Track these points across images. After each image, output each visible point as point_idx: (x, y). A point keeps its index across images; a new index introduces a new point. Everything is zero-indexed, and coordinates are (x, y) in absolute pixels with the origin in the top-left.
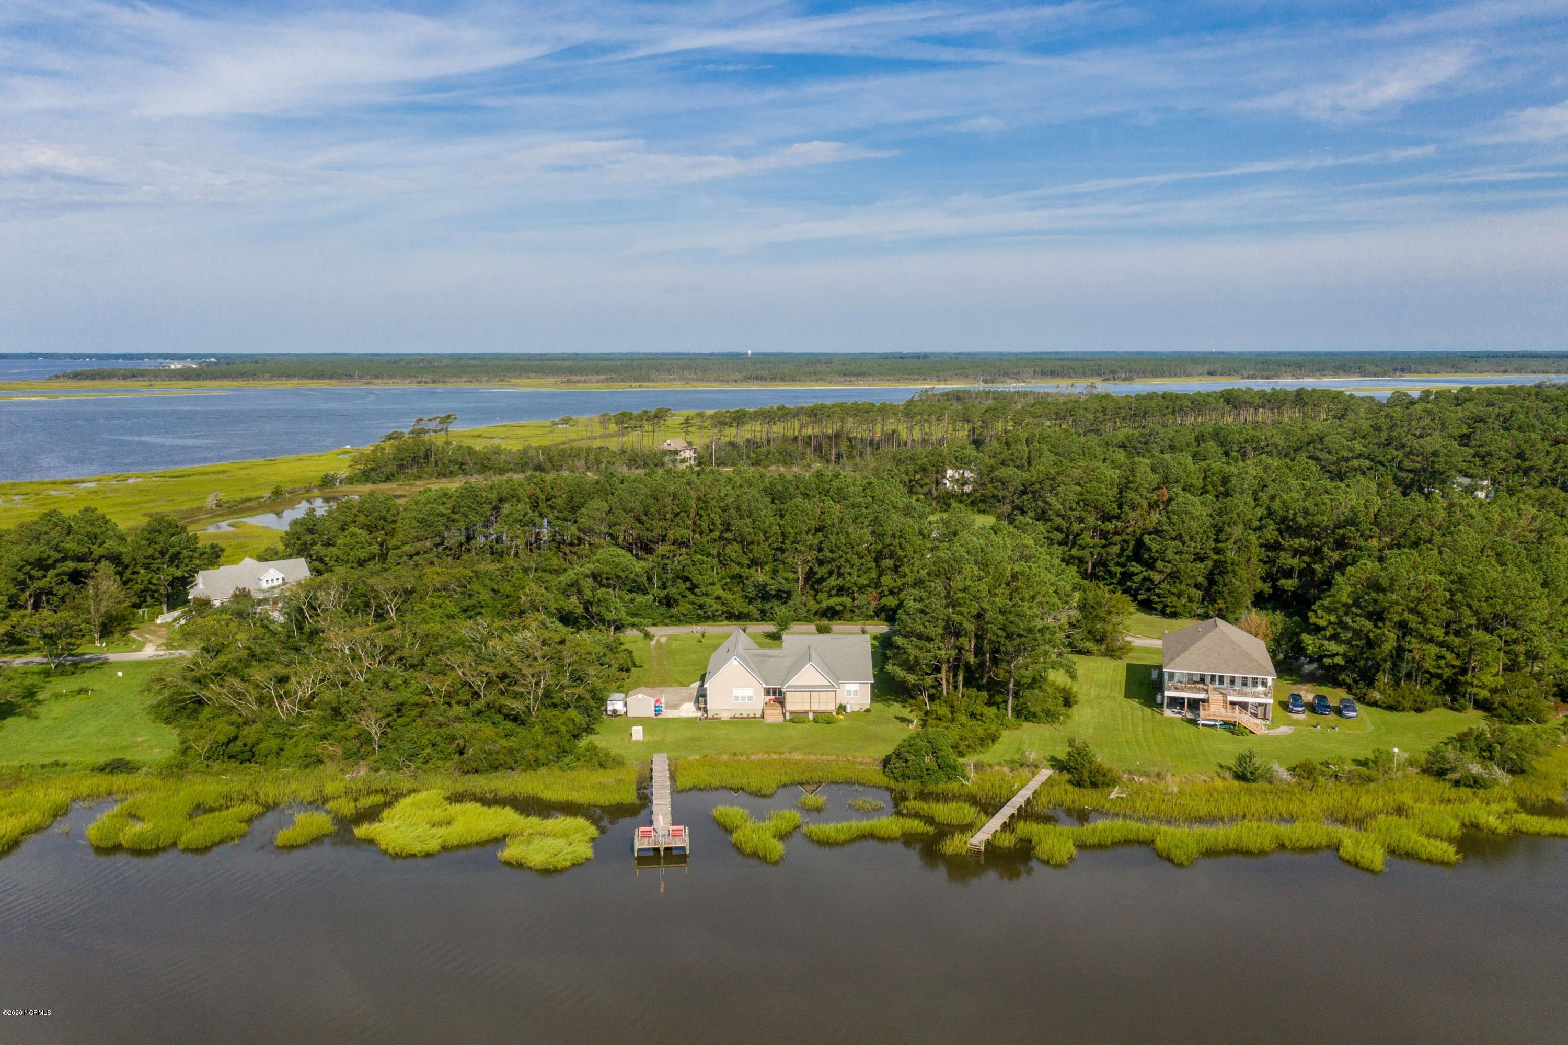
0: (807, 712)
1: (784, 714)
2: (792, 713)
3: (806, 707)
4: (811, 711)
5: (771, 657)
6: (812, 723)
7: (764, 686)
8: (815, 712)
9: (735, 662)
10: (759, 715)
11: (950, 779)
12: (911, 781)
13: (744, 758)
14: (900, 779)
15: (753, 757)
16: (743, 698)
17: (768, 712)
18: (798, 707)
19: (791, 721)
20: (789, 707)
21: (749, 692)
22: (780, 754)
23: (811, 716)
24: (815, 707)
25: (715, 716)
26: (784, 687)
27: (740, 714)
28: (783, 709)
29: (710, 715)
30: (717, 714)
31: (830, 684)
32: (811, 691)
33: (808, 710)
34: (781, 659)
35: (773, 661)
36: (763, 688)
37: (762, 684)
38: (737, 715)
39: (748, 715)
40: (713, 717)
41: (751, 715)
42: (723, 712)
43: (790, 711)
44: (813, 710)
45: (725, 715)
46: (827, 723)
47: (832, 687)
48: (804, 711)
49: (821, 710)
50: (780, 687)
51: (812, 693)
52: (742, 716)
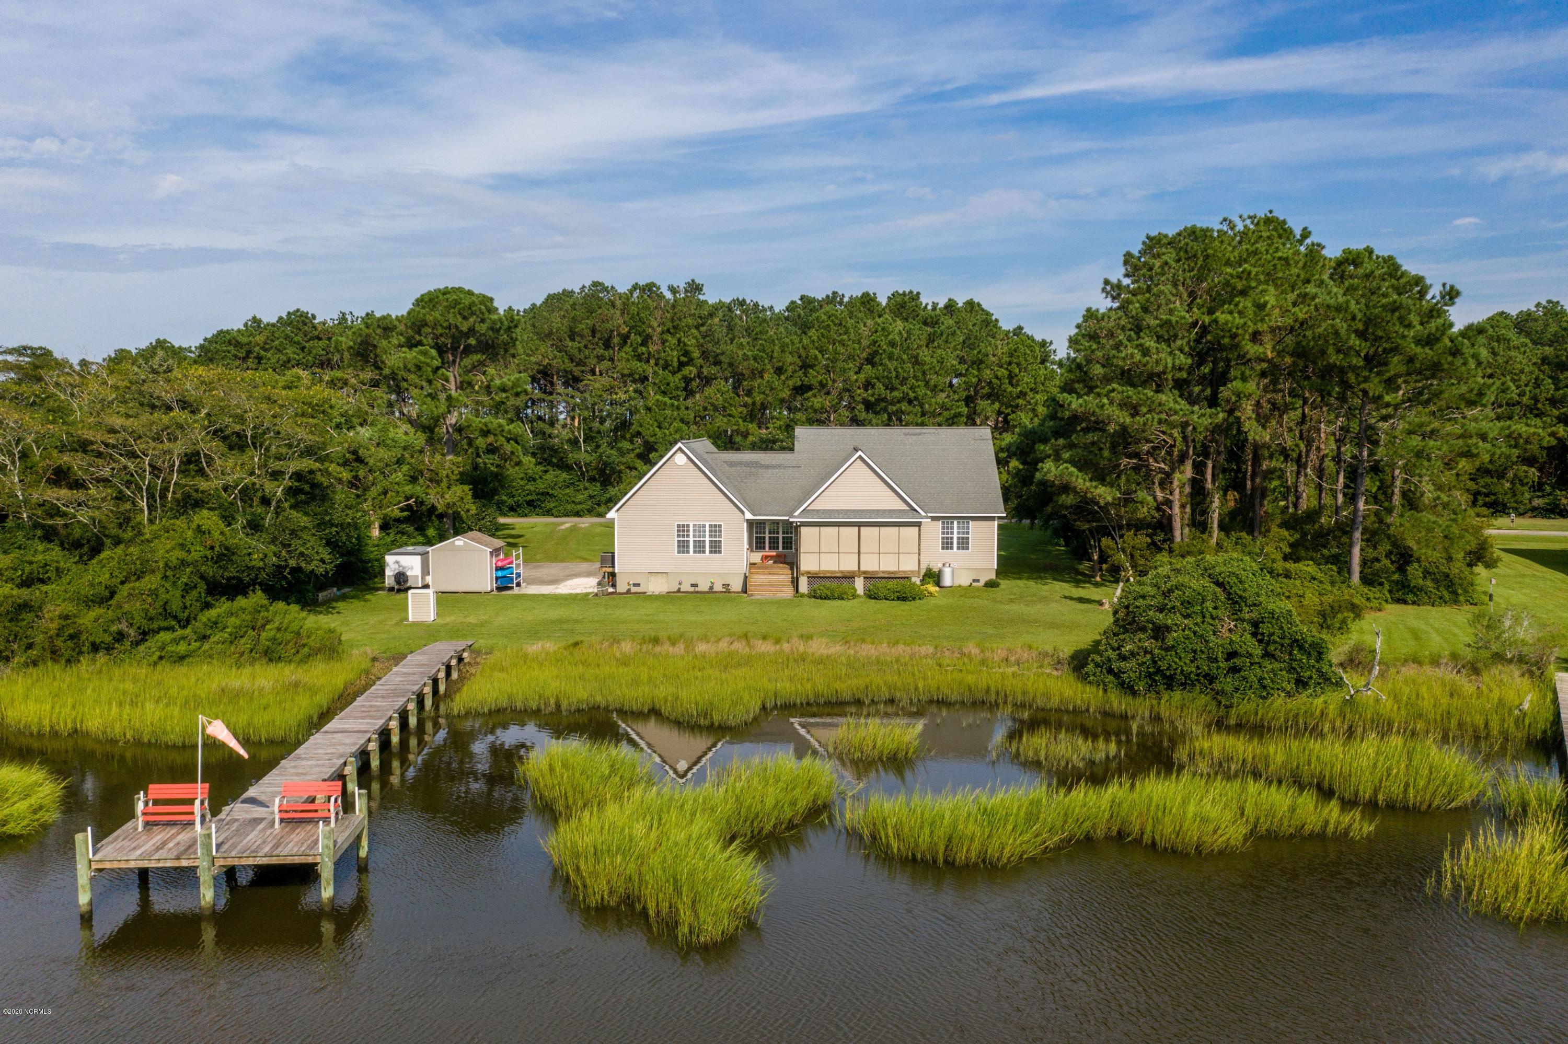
0: (849, 577)
1: (795, 582)
2: (813, 577)
3: (849, 564)
4: (860, 573)
5: (767, 467)
6: (864, 599)
7: (749, 516)
8: (870, 577)
9: (680, 459)
10: (737, 585)
11: (1301, 683)
12: (1177, 695)
13: (680, 648)
14: (1141, 686)
15: (701, 647)
16: (699, 544)
17: (758, 579)
18: (830, 564)
19: (814, 595)
20: (808, 563)
21: (711, 532)
22: (778, 641)
23: (859, 585)
24: (870, 564)
25: (634, 589)
26: (796, 514)
27: (692, 585)
28: (792, 569)
29: (622, 587)
30: (638, 585)
31: (906, 508)
32: (859, 525)
33: (853, 572)
34: (790, 471)
35: (770, 471)
36: (748, 521)
37: (743, 513)
38: (686, 587)
39: (711, 588)
40: (629, 592)
41: (718, 587)
42: (653, 578)
43: (808, 572)
44: (865, 572)
45: (656, 587)
46: (898, 599)
47: (911, 513)
48: (842, 572)
49: (884, 572)
50: (788, 518)
51: (862, 528)
52: (697, 589)
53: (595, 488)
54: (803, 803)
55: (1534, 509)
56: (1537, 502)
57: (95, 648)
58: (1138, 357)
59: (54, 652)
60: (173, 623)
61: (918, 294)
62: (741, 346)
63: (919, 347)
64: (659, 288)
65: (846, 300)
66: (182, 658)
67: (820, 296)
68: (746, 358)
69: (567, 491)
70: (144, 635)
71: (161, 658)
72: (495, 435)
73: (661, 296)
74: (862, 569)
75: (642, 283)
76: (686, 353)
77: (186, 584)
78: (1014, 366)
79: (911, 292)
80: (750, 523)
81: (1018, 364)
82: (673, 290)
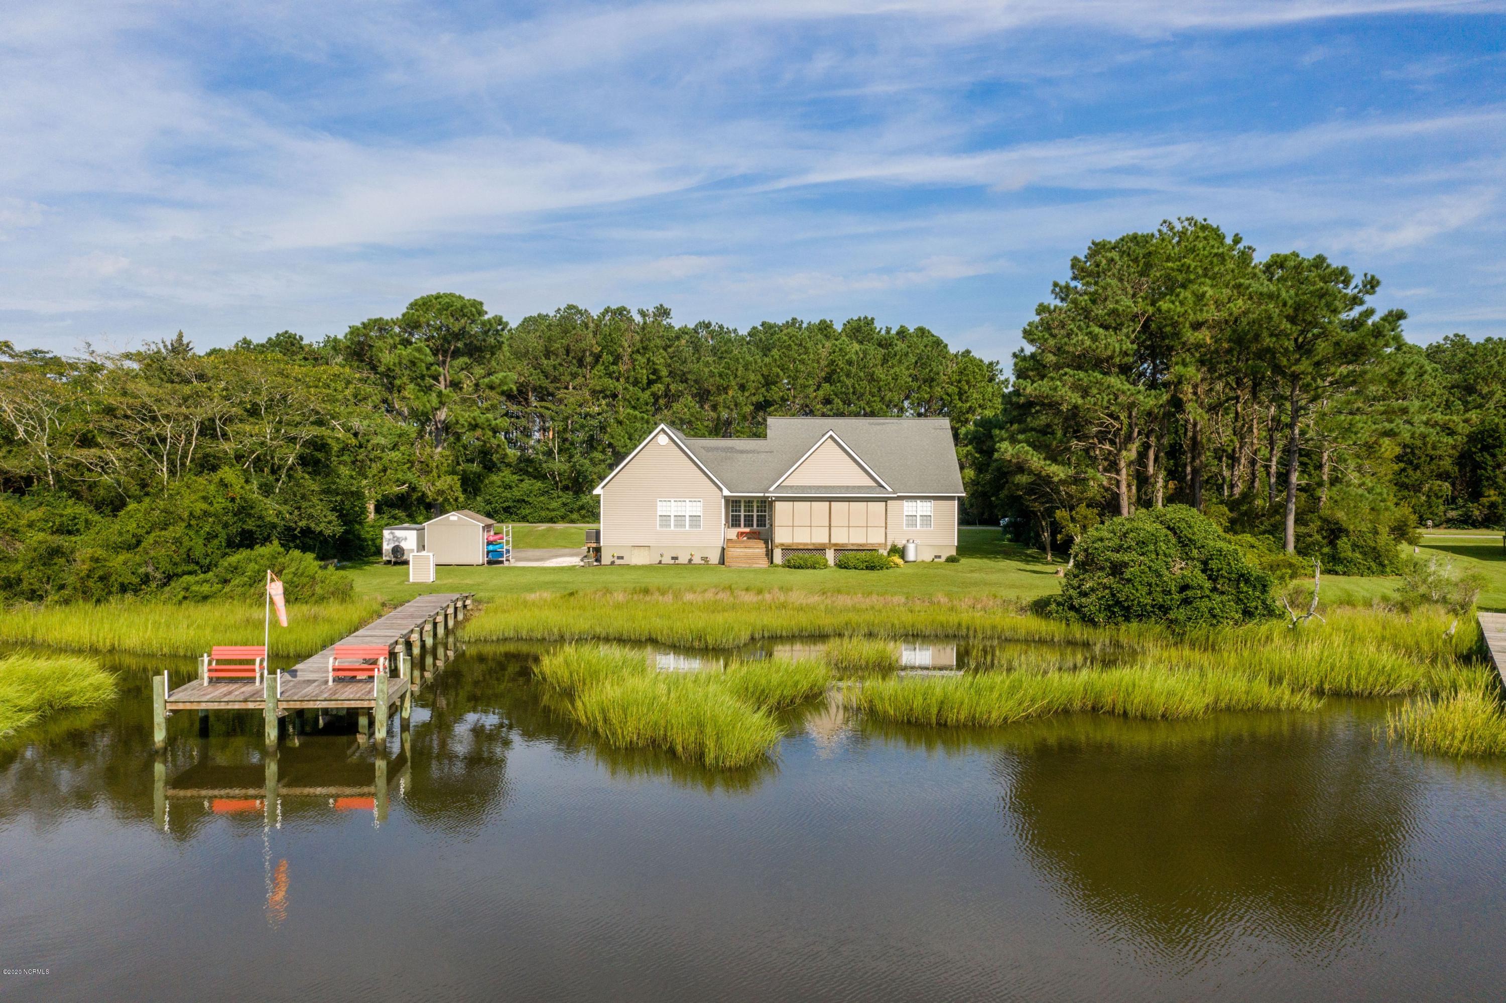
0: (821, 549)
1: (770, 555)
2: (786, 549)
3: (820, 538)
4: (831, 545)
5: (742, 452)
6: (835, 568)
7: (726, 493)
8: (840, 549)
9: (663, 440)
10: (714, 559)
11: (1248, 614)
12: (1134, 625)
13: (669, 598)
14: (1101, 618)
15: (689, 597)
16: (680, 518)
17: (732, 552)
18: (803, 537)
19: (789, 565)
20: (782, 536)
21: (691, 508)
22: (760, 592)
23: (830, 556)
24: (840, 537)
25: (618, 562)
26: (771, 489)
27: (673, 558)
28: (766, 543)
29: (606, 559)
30: (622, 558)
31: (874, 484)
32: (830, 500)
33: (824, 544)
34: (763, 456)
35: (745, 455)
36: (725, 497)
37: (721, 490)
38: (667, 560)
39: (690, 560)
40: (613, 563)
41: (697, 560)
42: (636, 551)
43: (782, 545)
44: (835, 545)
45: (638, 559)
46: (867, 568)
47: (879, 489)
48: (814, 544)
49: (853, 545)
50: (762, 495)
51: (833, 503)
52: (677, 562)
53: (568, 497)
54: (804, 686)
55: (1448, 521)
56: (1452, 514)
57: (123, 589)
58: (1088, 343)
59: (84, 593)
60: (197, 568)
61: (873, 319)
62: (707, 364)
63: (875, 366)
64: (629, 312)
65: (805, 325)
66: (205, 598)
67: (780, 322)
68: (712, 374)
69: (542, 498)
70: (169, 578)
71: (185, 598)
72: (483, 429)
73: (631, 320)
74: (833, 541)
75: (614, 307)
76: (655, 372)
77: (208, 533)
78: (963, 383)
79: (866, 318)
80: (727, 499)
81: (968, 382)
82: (643, 314)
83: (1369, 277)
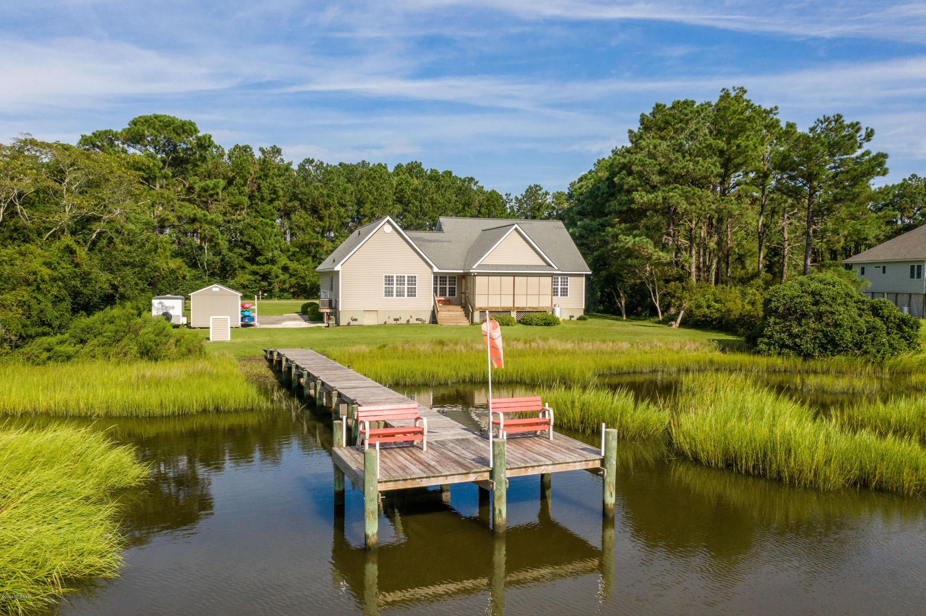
0: (507, 311)
1: (470, 316)
2: (484, 311)
3: (507, 303)
4: (513, 308)
6: (518, 324)
7: (436, 270)
8: (520, 311)
9: (388, 229)
10: (426, 319)
16: (400, 292)
17: (440, 318)
18: (495, 303)
20: (480, 302)
21: (408, 282)
23: (514, 316)
24: (521, 303)
25: (353, 323)
26: (474, 267)
27: (395, 320)
28: (465, 307)
29: (344, 321)
30: (356, 320)
31: (545, 264)
32: (514, 275)
33: (510, 308)
34: (446, 244)
35: (432, 243)
36: (434, 273)
37: (431, 267)
38: (391, 321)
39: (408, 321)
40: (349, 324)
41: (413, 321)
42: (367, 315)
43: (481, 308)
44: (517, 308)
45: (369, 320)
46: (545, 324)
47: (548, 267)
48: (503, 308)
49: (529, 308)
50: (462, 271)
51: (516, 278)
52: (398, 322)
61: (421, 163)
64: (251, 149)
69: (197, 282)
70: (24, 339)
72: (200, 222)
73: (252, 155)
74: (516, 306)
75: (241, 145)
76: (275, 192)
79: (416, 162)
80: (436, 276)
82: (262, 151)
83: (869, 130)
